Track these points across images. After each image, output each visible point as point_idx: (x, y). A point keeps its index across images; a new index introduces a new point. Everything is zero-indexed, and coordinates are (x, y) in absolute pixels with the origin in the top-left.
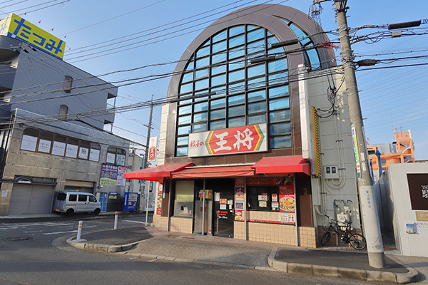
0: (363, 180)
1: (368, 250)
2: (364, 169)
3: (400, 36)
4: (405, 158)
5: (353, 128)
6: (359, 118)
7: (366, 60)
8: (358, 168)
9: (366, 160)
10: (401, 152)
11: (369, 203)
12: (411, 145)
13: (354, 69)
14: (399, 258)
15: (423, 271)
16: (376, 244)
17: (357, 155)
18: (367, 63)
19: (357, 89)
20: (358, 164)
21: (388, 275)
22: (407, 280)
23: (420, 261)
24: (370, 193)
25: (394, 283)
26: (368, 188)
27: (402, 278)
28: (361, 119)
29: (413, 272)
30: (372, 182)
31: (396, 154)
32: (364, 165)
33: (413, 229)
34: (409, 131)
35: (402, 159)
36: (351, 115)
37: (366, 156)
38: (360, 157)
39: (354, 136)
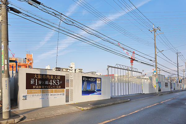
0: (5, 75)
1: (3, 111)
2: (6, 69)
3: (32, 5)
4: (29, 66)
5: (3, 45)
6: (6, 40)
7: (14, 9)
8: (2, 68)
9: (8, 64)
10: (28, 63)
11: (6, 86)
12: (32, 61)
13: (7, 11)
14: (18, 112)
15: (26, 115)
16: (7, 107)
17: (3, 61)
18: (15, 10)
19: (7, 23)
20: (3, 66)
21: (11, 121)
22: (19, 121)
23: (25, 111)
24: (7, 82)
25: (13, 123)
26: (7, 79)
27: (16, 120)
28: (8, 41)
29: (22, 116)
30: (9, 76)
31: (25, 64)
32: (6, 66)
33: (25, 97)
34: (32, 54)
35: (28, 67)
36: (2, 37)
37: (7, 62)
38: (4, 62)
39: (3, 50)
